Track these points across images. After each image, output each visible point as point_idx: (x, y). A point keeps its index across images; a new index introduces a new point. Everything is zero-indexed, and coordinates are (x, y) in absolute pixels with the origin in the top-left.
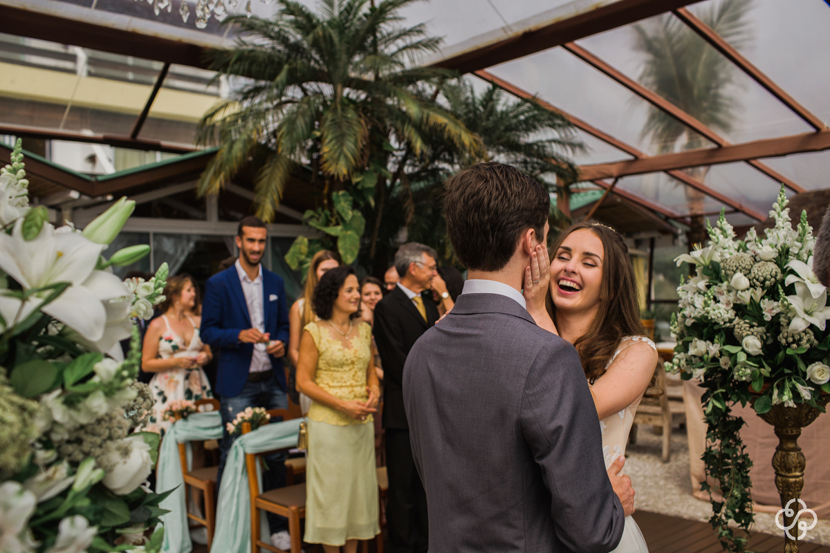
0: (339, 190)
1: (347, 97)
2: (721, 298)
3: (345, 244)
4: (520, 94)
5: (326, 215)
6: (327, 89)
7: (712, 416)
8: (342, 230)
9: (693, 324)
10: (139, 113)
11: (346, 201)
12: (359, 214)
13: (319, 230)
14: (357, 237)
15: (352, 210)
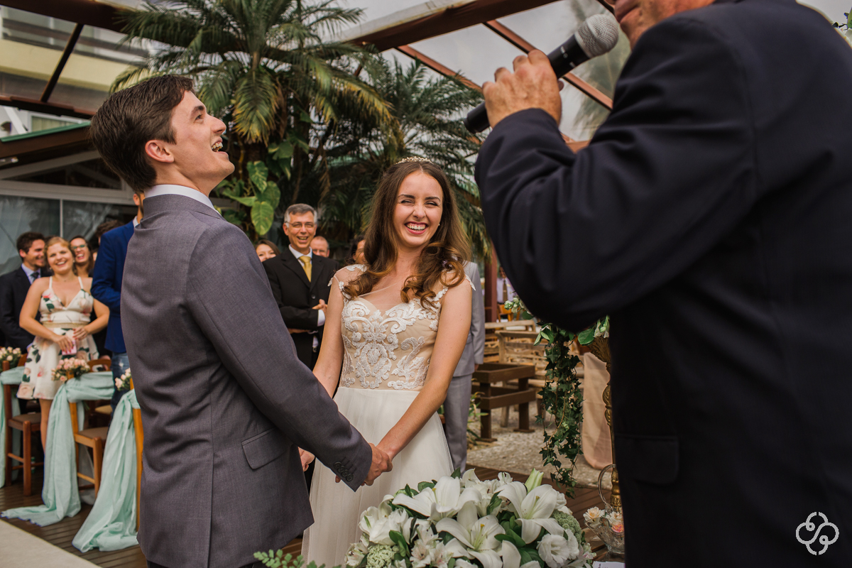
0: (254, 160)
1: (265, 66)
3: (259, 214)
4: (443, 71)
5: (240, 185)
6: (245, 58)
8: (256, 201)
10: (49, 79)
11: (262, 171)
12: (275, 185)
13: (233, 200)
14: (271, 208)
15: (268, 181)
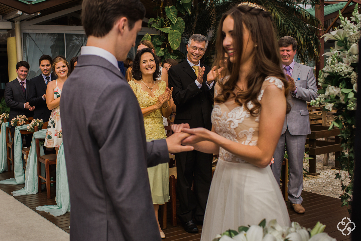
0: (169, 5)
2: (344, 60)
3: (173, 37)
5: (161, 20)
7: (344, 134)
8: (171, 29)
9: (328, 76)
11: (174, 12)
12: (182, 19)
13: (157, 30)
14: (180, 34)
15: (177, 17)
